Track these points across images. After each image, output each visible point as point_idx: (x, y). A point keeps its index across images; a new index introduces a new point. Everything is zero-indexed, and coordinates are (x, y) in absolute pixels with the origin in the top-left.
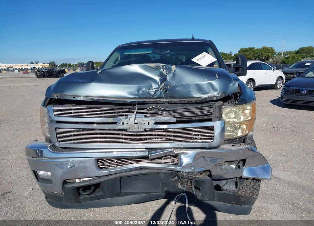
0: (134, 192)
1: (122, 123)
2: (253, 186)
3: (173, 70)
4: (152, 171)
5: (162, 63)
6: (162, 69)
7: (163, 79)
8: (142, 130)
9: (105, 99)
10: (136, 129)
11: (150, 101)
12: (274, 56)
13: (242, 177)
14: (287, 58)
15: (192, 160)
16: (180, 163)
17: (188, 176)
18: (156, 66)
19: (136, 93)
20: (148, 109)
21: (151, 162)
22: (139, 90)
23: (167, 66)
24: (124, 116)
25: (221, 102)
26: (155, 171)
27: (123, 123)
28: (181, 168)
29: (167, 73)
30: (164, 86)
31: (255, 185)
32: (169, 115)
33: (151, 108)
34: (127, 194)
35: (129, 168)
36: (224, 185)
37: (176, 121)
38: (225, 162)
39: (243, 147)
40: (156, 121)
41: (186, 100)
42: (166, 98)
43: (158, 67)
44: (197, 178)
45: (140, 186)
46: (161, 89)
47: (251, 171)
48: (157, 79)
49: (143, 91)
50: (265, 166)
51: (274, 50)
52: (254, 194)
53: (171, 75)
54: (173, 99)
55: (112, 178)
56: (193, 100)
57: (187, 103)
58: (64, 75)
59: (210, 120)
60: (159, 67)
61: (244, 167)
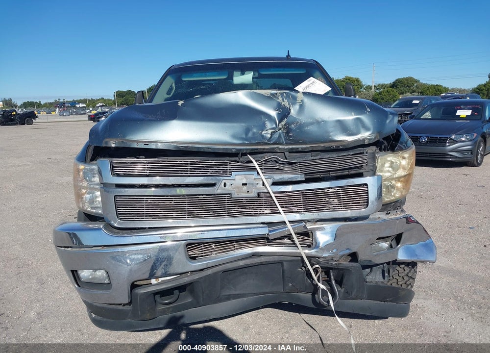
0: (240, 294)
1: (223, 184)
2: (408, 273)
3: (299, 100)
4: (271, 259)
5: (280, 89)
6: (281, 99)
7: (284, 113)
8: (253, 194)
9: (197, 146)
10: (245, 192)
11: (264, 149)
12: (362, 91)
13: (396, 260)
14: (380, 93)
15: (334, 238)
16: (314, 244)
17: (328, 263)
18: (271, 94)
19: (244, 136)
20: (262, 162)
21: (268, 245)
22: (247, 131)
23: (289, 94)
24: (227, 172)
25: (374, 148)
26: (276, 258)
27: (225, 184)
28: (316, 251)
29: (289, 105)
30: (285, 125)
31: (410, 271)
32: (293, 171)
33: (266, 160)
34: (229, 298)
35: (236, 256)
36: (367, 275)
37: (304, 179)
38: (377, 239)
39: (400, 216)
40: (274, 181)
41: (322, 145)
42: (287, 144)
43: (274, 95)
44: (340, 265)
45: (249, 285)
46: (280, 129)
47: (409, 251)
48: (273, 113)
49: (254, 133)
50: (427, 242)
51: (361, 83)
52: (408, 285)
53: (297, 107)
54: (300, 145)
55: (210, 273)
56: (334, 145)
57: (322, 151)
58: (34, 120)
59: (361, 175)
60: (277, 95)
61: (399, 246)
